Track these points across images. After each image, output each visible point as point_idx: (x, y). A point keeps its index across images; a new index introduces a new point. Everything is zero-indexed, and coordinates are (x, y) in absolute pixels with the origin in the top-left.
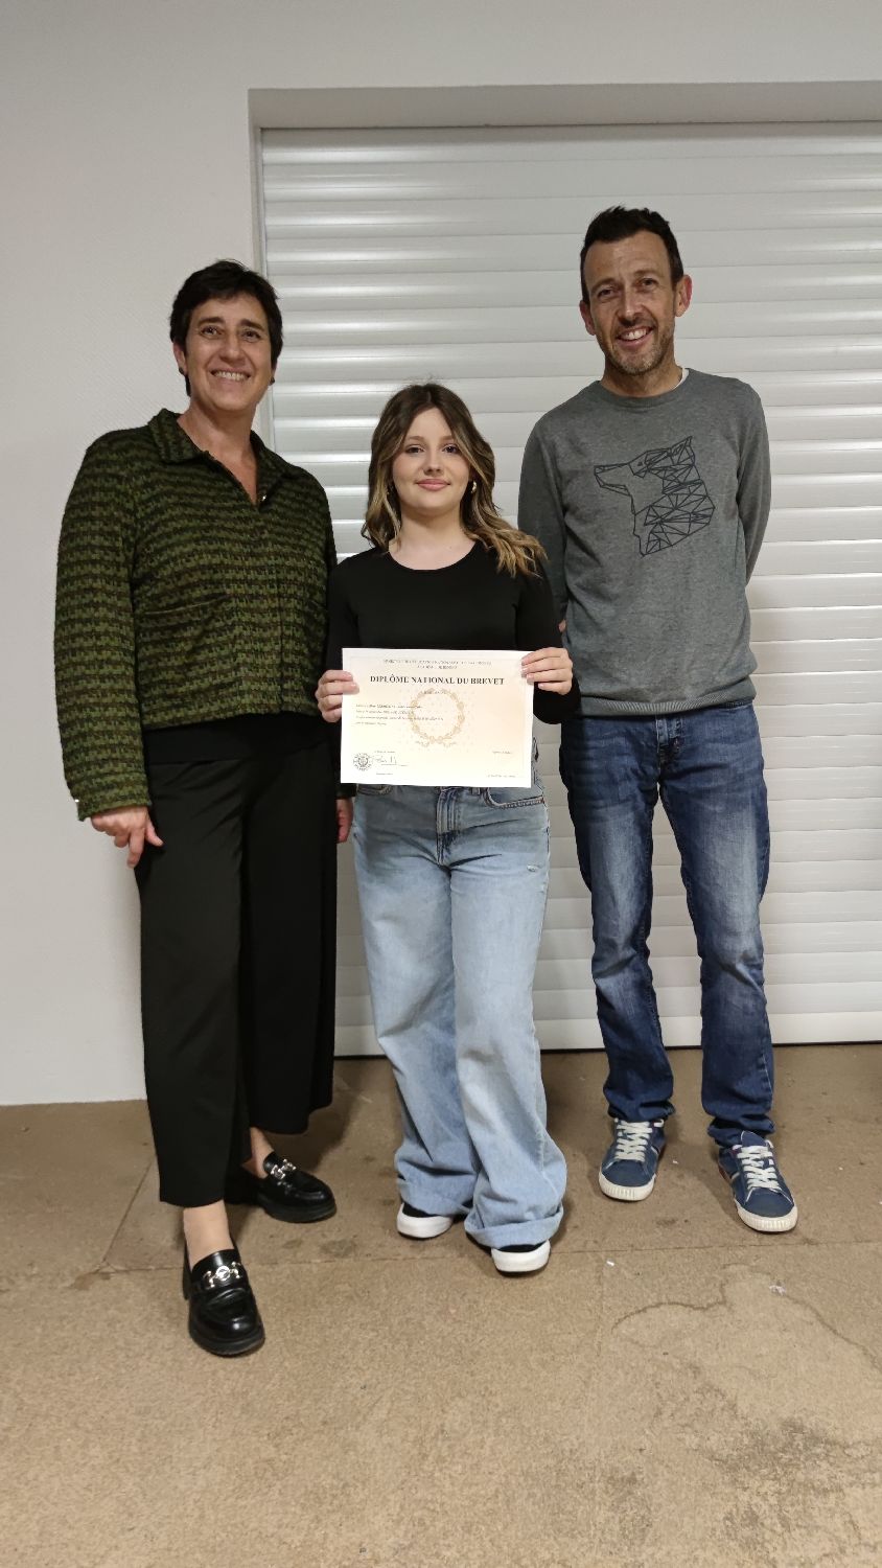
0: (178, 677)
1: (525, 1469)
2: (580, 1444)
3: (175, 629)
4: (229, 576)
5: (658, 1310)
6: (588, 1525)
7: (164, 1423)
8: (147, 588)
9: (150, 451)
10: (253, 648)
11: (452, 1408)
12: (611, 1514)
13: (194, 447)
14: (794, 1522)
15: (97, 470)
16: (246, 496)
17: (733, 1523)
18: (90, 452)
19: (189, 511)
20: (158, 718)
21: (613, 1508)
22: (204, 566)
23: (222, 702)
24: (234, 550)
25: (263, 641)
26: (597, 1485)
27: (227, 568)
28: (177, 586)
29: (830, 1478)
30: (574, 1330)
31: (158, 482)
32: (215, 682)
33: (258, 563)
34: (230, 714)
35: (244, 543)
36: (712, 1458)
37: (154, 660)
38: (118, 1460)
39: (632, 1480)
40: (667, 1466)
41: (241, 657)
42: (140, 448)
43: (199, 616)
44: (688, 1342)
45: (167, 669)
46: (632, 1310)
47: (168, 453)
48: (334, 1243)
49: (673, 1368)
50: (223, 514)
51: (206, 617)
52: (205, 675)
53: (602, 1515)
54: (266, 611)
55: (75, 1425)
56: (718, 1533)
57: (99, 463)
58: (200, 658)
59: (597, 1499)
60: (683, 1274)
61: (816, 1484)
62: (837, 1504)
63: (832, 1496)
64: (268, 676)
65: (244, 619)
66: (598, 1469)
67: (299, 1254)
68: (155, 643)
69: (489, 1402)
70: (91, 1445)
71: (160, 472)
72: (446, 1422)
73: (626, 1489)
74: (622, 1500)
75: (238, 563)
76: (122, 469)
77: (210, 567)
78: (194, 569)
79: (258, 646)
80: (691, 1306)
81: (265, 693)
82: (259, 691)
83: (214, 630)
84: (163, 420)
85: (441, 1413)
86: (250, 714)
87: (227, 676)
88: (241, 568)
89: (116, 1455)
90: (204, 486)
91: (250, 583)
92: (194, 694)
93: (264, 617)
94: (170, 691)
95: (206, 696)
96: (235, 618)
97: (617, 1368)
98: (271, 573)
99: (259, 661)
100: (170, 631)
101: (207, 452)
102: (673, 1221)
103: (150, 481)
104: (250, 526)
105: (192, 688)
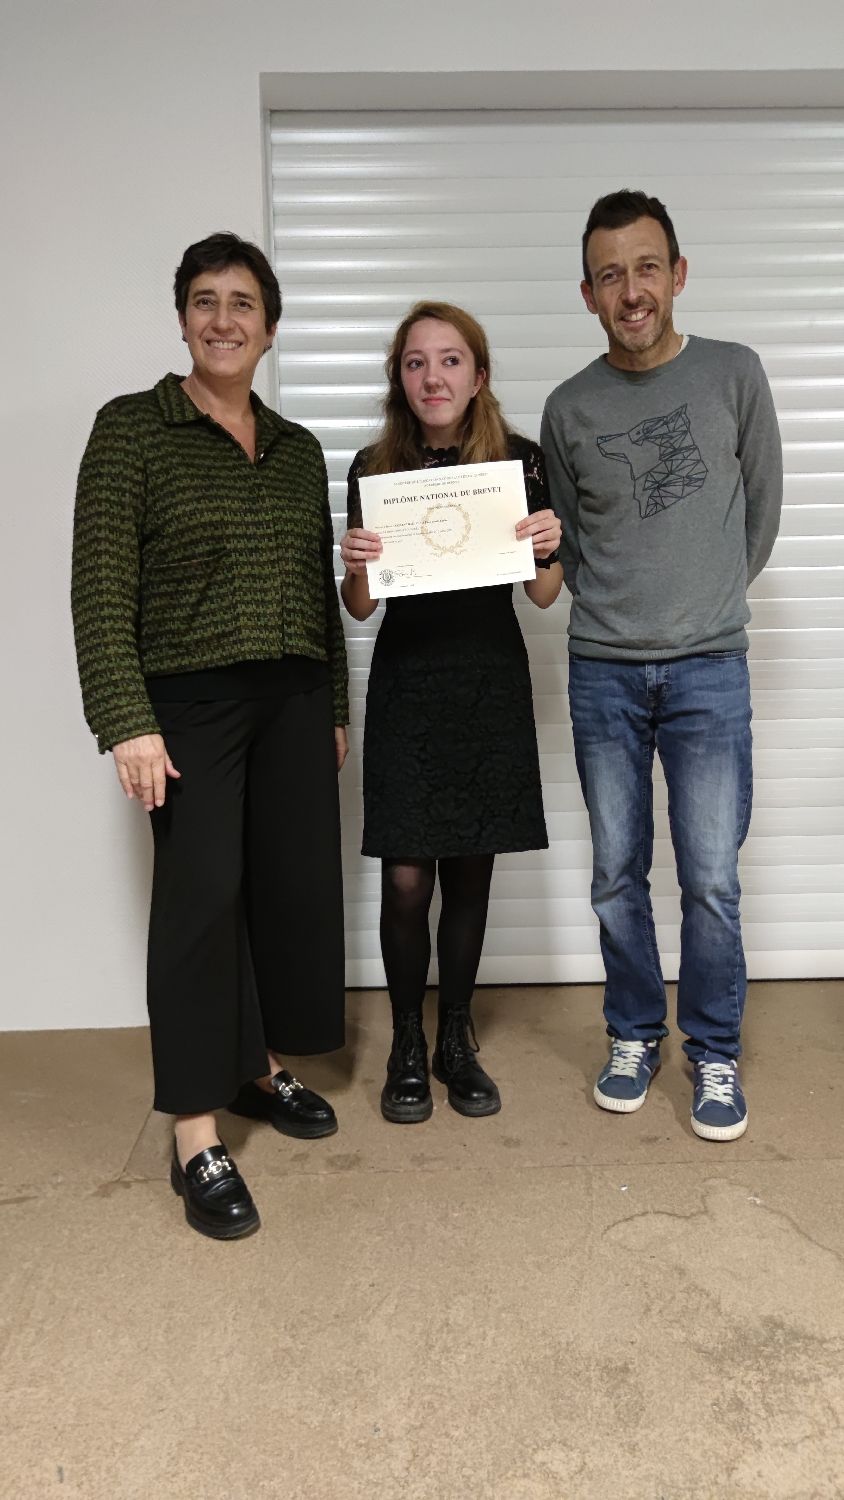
0: (183, 627)
1: (525, 1359)
2: (575, 1338)
3: (179, 582)
4: (228, 532)
5: (644, 1218)
6: (586, 1410)
7: (188, 1316)
8: (155, 543)
9: (155, 414)
10: (253, 599)
11: (455, 1304)
12: (606, 1399)
13: (196, 410)
14: (777, 1408)
15: (107, 432)
16: (244, 456)
17: (720, 1409)
18: (101, 414)
19: (192, 471)
20: (166, 665)
21: (609, 1394)
22: (205, 523)
23: (224, 650)
24: (233, 506)
25: (265, 591)
26: (592, 1374)
27: (226, 524)
28: (180, 543)
29: (809, 1369)
30: (566, 1235)
31: (163, 443)
32: (216, 631)
33: (256, 519)
34: (231, 661)
35: (243, 500)
36: (699, 1350)
37: (160, 612)
38: (146, 1349)
39: (625, 1369)
40: (657, 1357)
41: (241, 608)
42: (146, 411)
43: (203, 570)
44: (673, 1247)
45: (173, 620)
46: (620, 1218)
47: (171, 416)
48: (339, 1156)
49: (660, 1269)
50: (223, 473)
51: (209, 571)
52: (208, 625)
53: (598, 1400)
54: (265, 563)
55: (105, 1317)
56: (705, 1417)
57: (109, 425)
58: (203, 609)
59: (593, 1385)
60: (666, 1185)
61: (797, 1374)
62: (816, 1392)
63: (812, 1386)
64: (270, 624)
65: (243, 572)
66: (592, 1360)
67: (307, 1166)
68: (161, 595)
69: (489, 1299)
70: (120, 1336)
71: (166, 434)
72: (450, 1316)
73: (619, 1378)
74: (616, 1387)
75: (237, 519)
76: (130, 430)
77: (211, 524)
78: (196, 527)
79: (259, 597)
80: (675, 1215)
81: (264, 641)
82: (257, 639)
83: (215, 583)
84: (168, 384)
85: (444, 1309)
86: (251, 660)
87: (227, 626)
88: (239, 524)
89: (145, 1344)
90: (206, 448)
91: (249, 538)
92: (197, 642)
93: (264, 569)
94: (175, 641)
95: (208, 644)
96: (235, 572)
97: (608, 1270)
98: (268, 527)
99: (261, 610)
100: (175, 585)
101: (208, 415)
102: (656, 1139)
103: (156, 441)
104: (250, 483)
105: (195, 637)
